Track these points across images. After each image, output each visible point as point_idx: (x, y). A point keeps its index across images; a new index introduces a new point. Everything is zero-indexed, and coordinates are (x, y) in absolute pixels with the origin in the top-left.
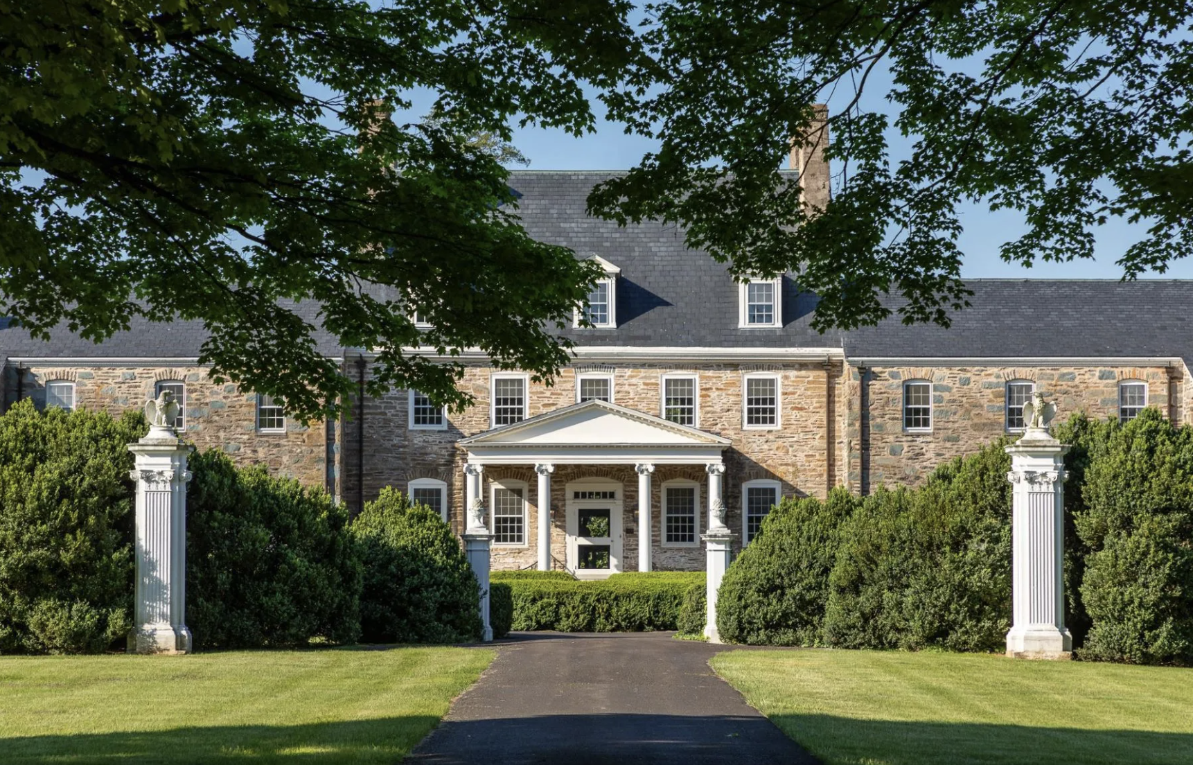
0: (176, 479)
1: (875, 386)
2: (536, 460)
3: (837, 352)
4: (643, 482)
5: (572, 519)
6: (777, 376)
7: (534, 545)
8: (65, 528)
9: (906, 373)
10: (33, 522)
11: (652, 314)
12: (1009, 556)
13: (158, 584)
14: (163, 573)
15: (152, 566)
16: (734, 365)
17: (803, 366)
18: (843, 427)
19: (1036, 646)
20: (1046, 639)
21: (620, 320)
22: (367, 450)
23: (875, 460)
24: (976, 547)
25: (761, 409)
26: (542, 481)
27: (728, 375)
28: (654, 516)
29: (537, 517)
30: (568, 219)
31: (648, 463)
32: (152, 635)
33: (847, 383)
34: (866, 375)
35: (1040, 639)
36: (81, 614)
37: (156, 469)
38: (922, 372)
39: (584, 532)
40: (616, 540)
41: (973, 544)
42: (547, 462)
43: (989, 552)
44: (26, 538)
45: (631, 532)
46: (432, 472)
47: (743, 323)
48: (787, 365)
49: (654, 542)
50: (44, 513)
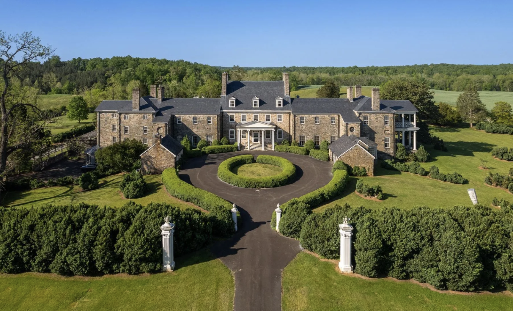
0: (170, 235)
1: (296, 118)
2: (248, 129)
3: (291, 111)
4: (263, 132)
5: (253, 135)
6: (282, 114)
7: (247, 139)
8: (147, 250)
9: (301, 116)
10: (140, 249)
11: (264, 105)
12: (339, 244)
13: (168, 257)
14: (168, 255)
15: (167, 254)
16: (276, 113)
17: (286, 113)
18: (291, 122)
19: (346, 270)
20: (348, 269)
21: (260, 106)
22: (224, 125)
23: (296, 128)
24: (332, 242)
25: (279, 119)
26: (248, 132)
27: (275, 114)
28: (265, 135)
29: (248, 135)
30: (252, 89)
31: (264, 130)
32: (166, 267)
33: (292, 116)
34: (295, 116)
35: (347, 269)
36: (151, 266)
37: (166, 234)
38: (303, 116)
39: (254, 137)
40: (259, 138)
41: (332, 241)
42: (249, 130)
43: (335, 243)
44: (139, 253)
45: (261, 137)
46: (233, 128)
47: (277, 106)
48: (283, 113)
49: (265, 138)
50: (142, 247)
